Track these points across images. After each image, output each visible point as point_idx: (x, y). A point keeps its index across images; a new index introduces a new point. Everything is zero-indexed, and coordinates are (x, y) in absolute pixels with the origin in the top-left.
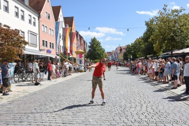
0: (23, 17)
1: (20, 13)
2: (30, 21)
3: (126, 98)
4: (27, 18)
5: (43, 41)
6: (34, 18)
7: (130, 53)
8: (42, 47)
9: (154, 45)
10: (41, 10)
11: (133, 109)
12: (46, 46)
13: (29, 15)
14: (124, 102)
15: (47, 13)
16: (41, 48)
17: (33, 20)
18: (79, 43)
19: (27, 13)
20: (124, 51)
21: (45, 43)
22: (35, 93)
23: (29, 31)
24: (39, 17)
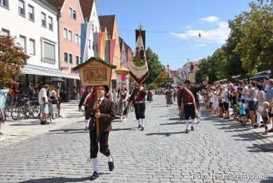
0: (32, 17)
1: (28, 10)
2: (44, 23)
3: (181, 147)
4: (38, 17)
5: (66, 54)
6: (49, 17)
7: (206, 73)
8: (64, 64)
9: (242, 60)
10: (61, 5)
11: (187, 165)
12: (71, 61)
13: (42, 13)
14: (176, 152)
15: (71, 9)
16: (61, 66)
17: (48, 22)
18: (124, 57)
19: (39, 9)
20: (196, 69)
21: (68, 57)
22: (38, 138)
23: (42, 39)
24: (58, 16)
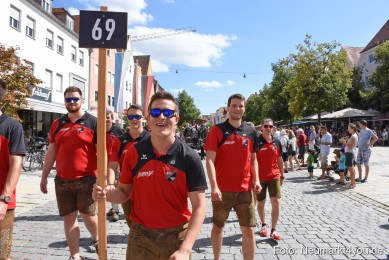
0: (60, 49)
1: (57, 42)
2: (74, 57)
4: (68, 51)
6: (80, 52)
8: (93, 104)
9: (289, 104)
13: (73, 46)
17: (79, 56)
23: (71, 74)
